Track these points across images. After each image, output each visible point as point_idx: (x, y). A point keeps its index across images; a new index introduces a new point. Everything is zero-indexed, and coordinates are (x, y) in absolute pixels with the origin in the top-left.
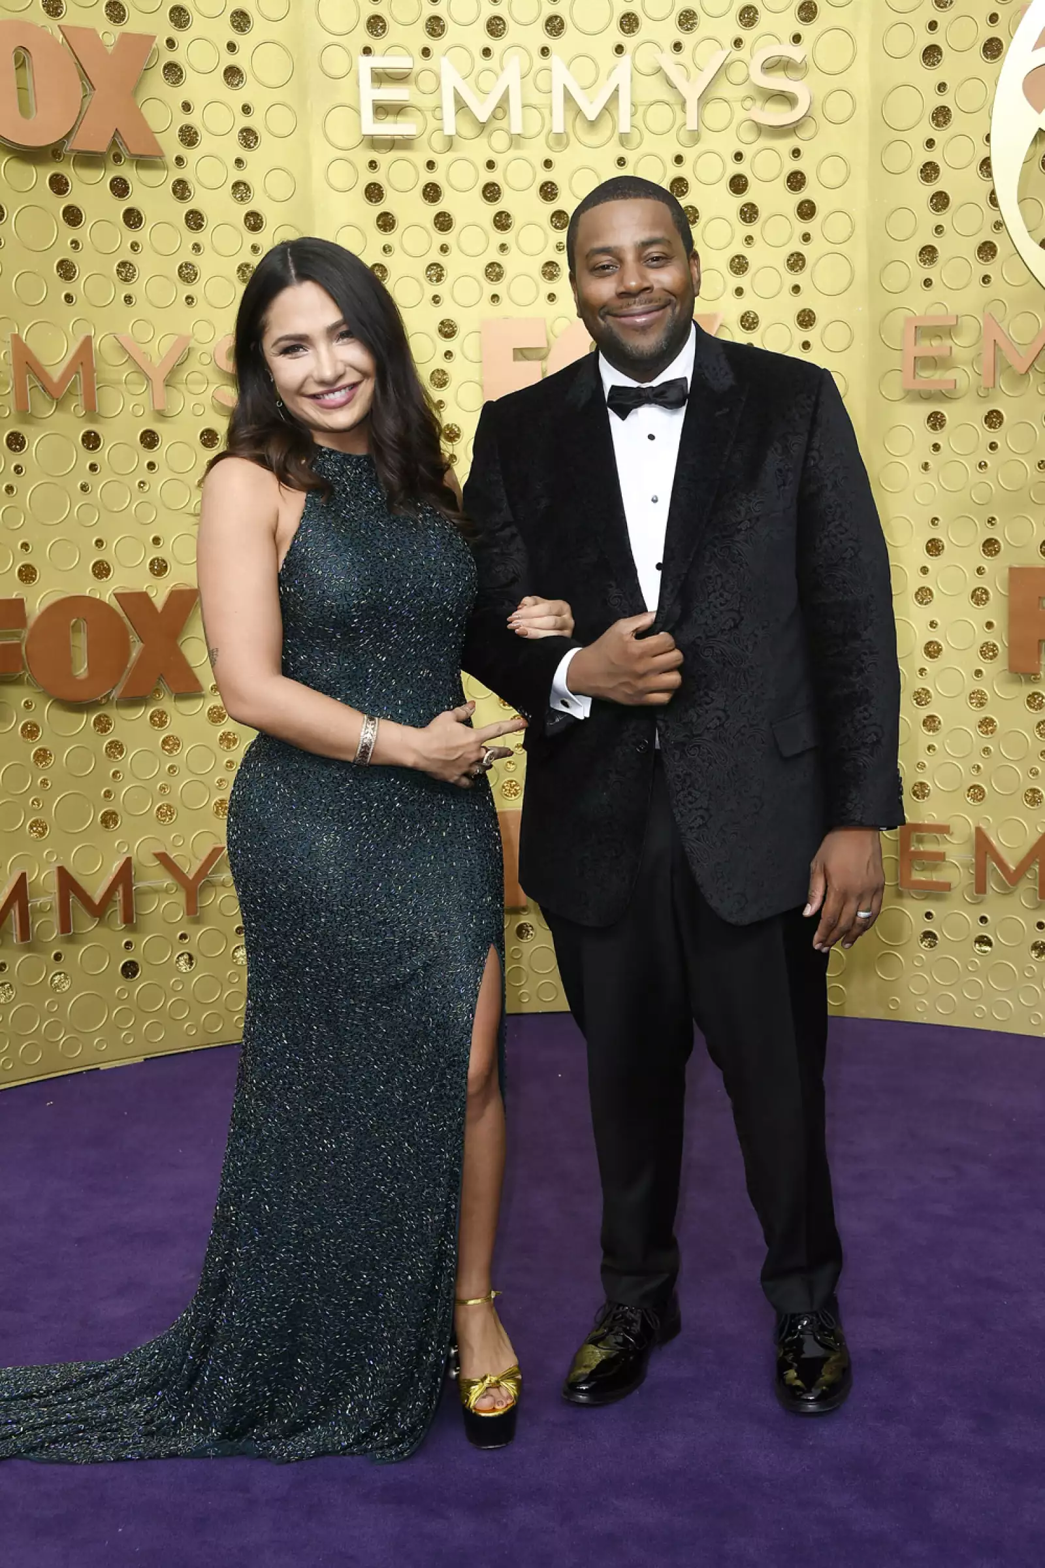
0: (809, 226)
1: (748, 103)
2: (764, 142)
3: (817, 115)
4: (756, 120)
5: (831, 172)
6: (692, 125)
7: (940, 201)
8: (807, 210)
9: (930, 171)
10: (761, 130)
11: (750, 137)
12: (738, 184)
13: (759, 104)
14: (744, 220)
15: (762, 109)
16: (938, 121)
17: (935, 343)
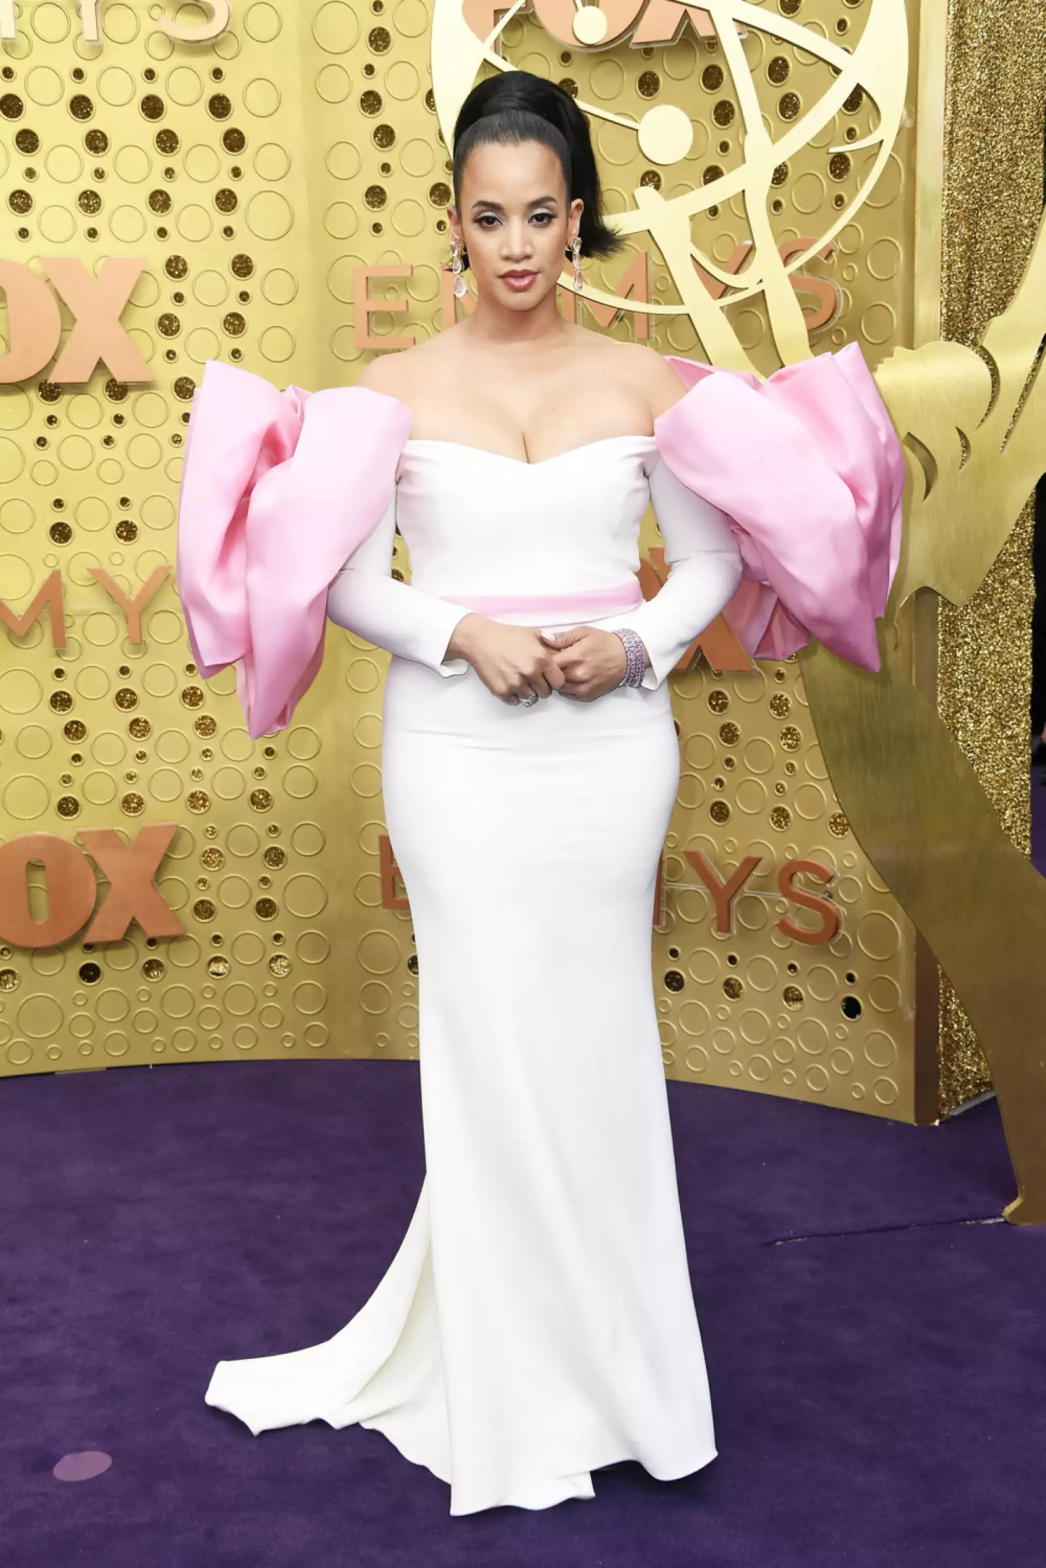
0: (239, 159)
1: (156, 12)
2: (178, 59)
3: (240, 31)
4: (170, 33)
5: (259, 98)
6: (90, 33)
7: (385, 135)
8: (234, 141)
9: (371, 101)
10: (176, 45)
11: (162, 52)
12: (152, 107)
13: (169, 13)
14: (164, 150)
15: (174, 20)
16: (377, 45)
17: (390, 296)
